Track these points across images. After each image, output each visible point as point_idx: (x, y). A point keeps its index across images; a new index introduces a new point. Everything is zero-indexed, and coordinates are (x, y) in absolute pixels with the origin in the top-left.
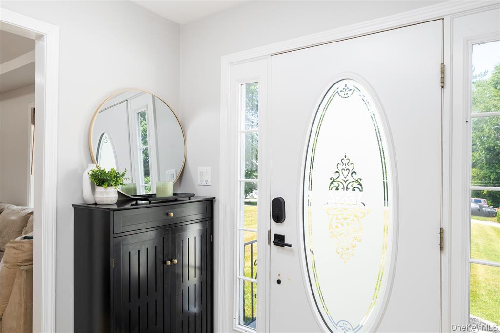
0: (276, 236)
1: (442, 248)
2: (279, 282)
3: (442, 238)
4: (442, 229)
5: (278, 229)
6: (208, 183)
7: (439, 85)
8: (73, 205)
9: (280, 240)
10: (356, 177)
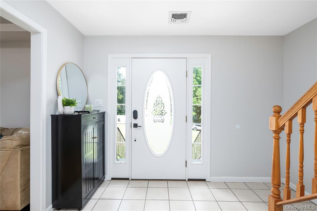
0: (134, 124)
1: (186, 121)
2: (135, 141)
3: (186, 119)
4: (186, 116)
5: (135, 121)
6: (101, 106)
7: (186, 76)
8: (51, 115)
9: (136, 126)
10: (162, 102)
